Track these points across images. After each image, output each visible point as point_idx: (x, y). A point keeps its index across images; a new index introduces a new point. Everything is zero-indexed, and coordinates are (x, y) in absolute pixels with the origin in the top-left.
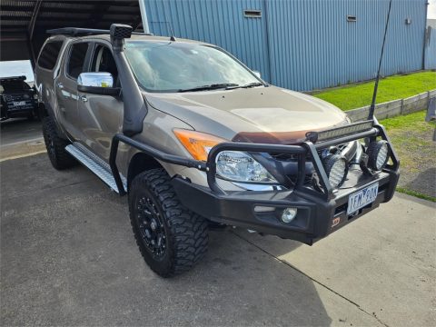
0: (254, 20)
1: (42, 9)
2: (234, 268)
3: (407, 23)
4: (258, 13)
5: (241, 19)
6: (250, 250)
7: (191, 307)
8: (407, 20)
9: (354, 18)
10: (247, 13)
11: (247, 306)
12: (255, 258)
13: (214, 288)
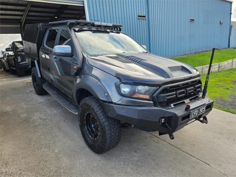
0: (143, 20)
2: (144, 146)
3: (221, 23)
4: (144, 17)
5: (136, 20)
6: (151, 137)
7: (126, 163)
8: (220, 22)
9: (193, 20)
10: (139, 16)
11: (154, 164)
12: (154, 141)
13: (136, 154)
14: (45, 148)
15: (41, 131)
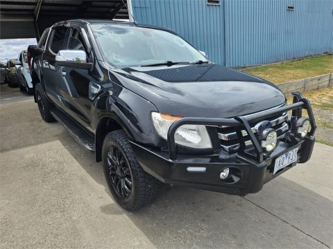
0: (214, 7)
1: (43, 4)
2: (218, 210)
4: (217, 2)
5: (204, 6)
7: (188, 242)
9: (292, 8)
10: (209, 1)
11: (235, 244)
13: (204, 226)
14: (57, 212)
15: (54, 182)
